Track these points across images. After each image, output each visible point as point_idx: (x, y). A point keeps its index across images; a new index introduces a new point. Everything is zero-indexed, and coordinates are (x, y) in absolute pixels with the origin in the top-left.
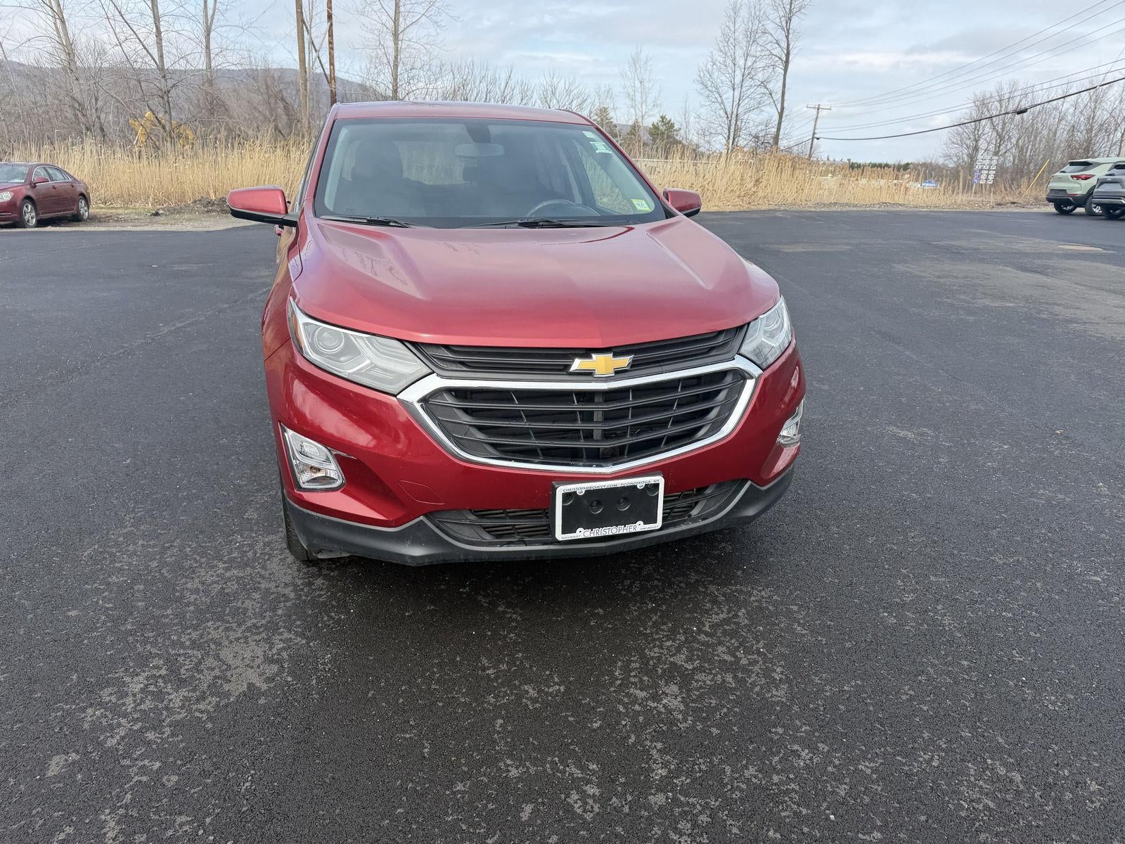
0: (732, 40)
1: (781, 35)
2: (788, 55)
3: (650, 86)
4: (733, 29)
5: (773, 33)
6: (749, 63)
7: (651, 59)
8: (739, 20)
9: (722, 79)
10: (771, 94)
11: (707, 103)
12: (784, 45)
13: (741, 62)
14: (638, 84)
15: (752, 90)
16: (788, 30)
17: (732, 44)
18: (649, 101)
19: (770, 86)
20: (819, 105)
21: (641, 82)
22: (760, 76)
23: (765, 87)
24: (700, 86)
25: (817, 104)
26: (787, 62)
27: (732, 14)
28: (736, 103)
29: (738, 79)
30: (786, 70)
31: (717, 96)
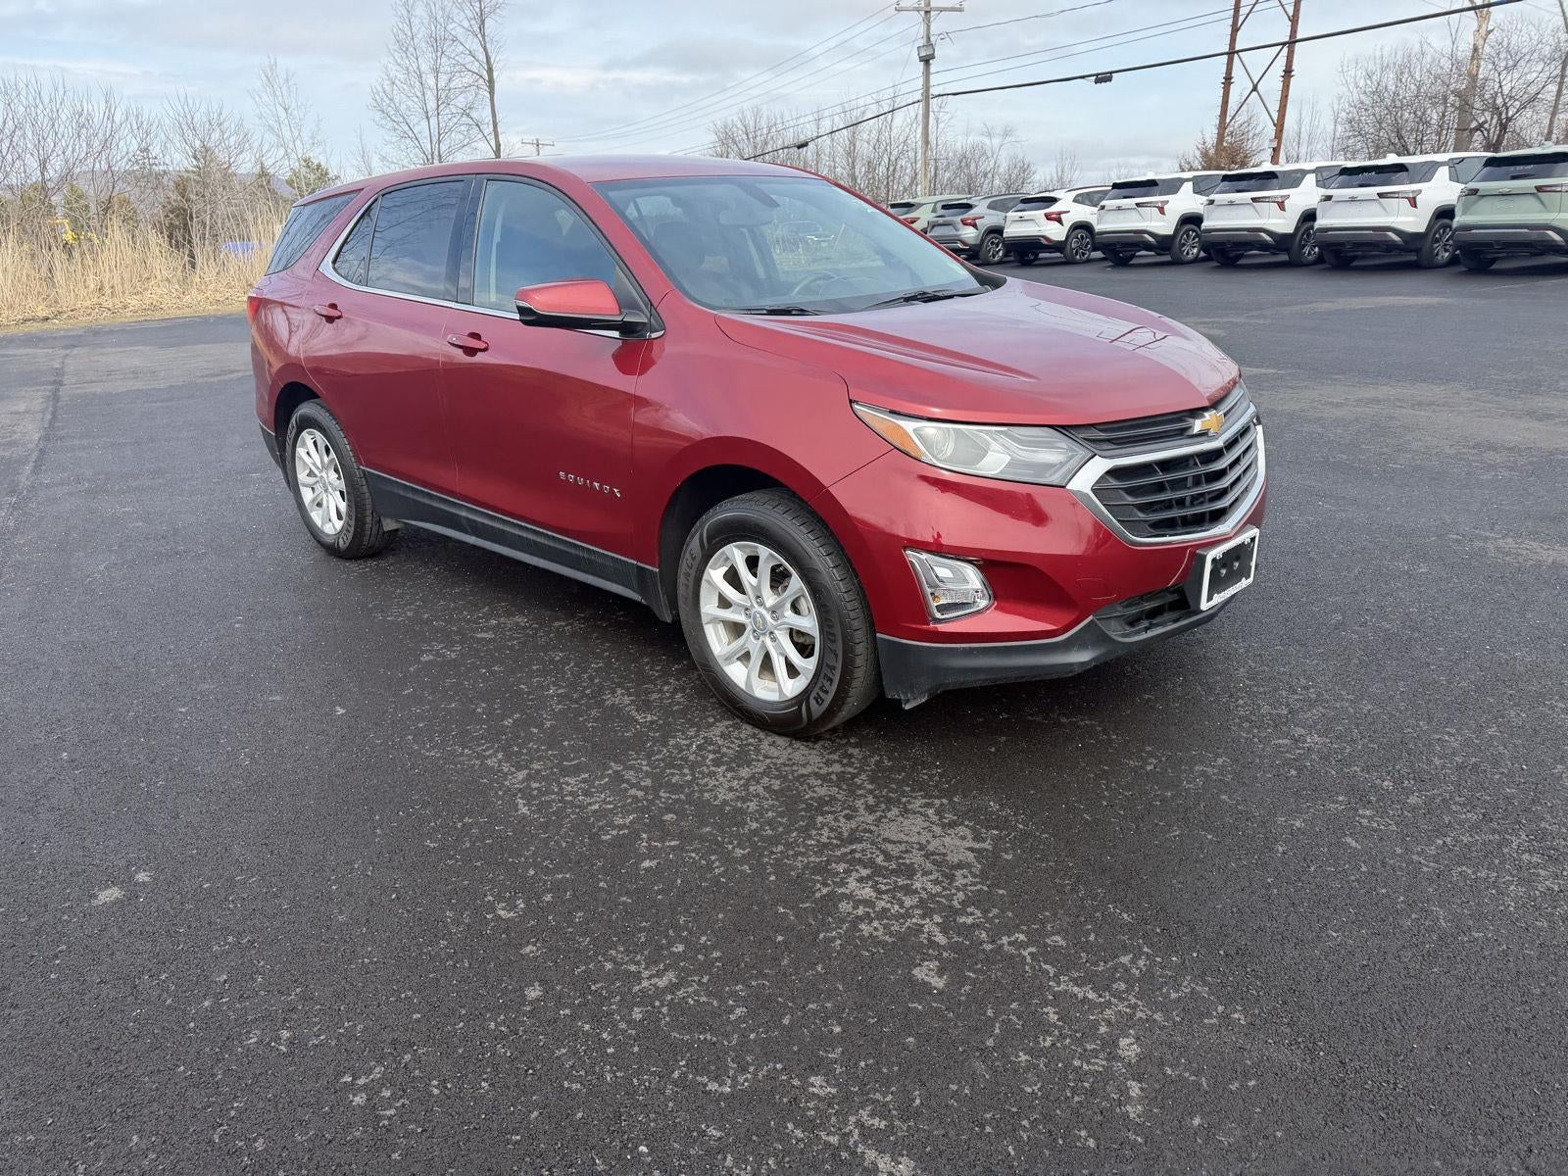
0: (411, 49)
1: (474, 44)
2: (490, 71)
3: (301, 116)
4: (409, 34)
5: (462, 40)
6: (442, 84)
7: (293, 76)
8: (416, 21)
9: (410, 105)
10: (477, 125)
11: (394, 139)
12: (482, 57)
13: (431, 82)
14: (283, 114)
15: (455, 120)
16: (483, 36)
17: (412, 55)
18: (305, 136)
19: (474, 114)
20: (537, 140)
21: (286, 109)
22: (461, 101)
23: (468, 115)
24: (379, 115)
25: (534, 138)
26: (491, 83)
27: (405, 13)
28: (435, 140)
29: (432, 105)
30: (492, 93)
31: (406, 128)
